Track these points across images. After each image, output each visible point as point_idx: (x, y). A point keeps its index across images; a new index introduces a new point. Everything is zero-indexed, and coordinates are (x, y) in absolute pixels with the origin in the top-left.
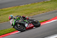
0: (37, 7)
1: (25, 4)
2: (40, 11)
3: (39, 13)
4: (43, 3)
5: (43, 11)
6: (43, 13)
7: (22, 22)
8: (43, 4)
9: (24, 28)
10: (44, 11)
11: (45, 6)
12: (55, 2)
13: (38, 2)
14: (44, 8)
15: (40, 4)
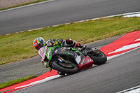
0: (9, 45)
2: (17, 56)
3: (13, 59)
4: (25, 36)
5: (23, 56)
6: (25, 60)
7: (68, 53)
8: (24, 38)
9: (74, 67)
10: (26, 55)
11: (28, 42)
12: (55, 32)
13: (13, 33)
14: (27, 48)
15: (16, 37)
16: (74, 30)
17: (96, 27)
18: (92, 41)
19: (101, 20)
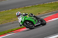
1: (5, 10)
11: (26, 12)
13: (19, 8)
16: (45, 7)
17: (54, 5)
18: (52, 11)
19: (56, 2)
